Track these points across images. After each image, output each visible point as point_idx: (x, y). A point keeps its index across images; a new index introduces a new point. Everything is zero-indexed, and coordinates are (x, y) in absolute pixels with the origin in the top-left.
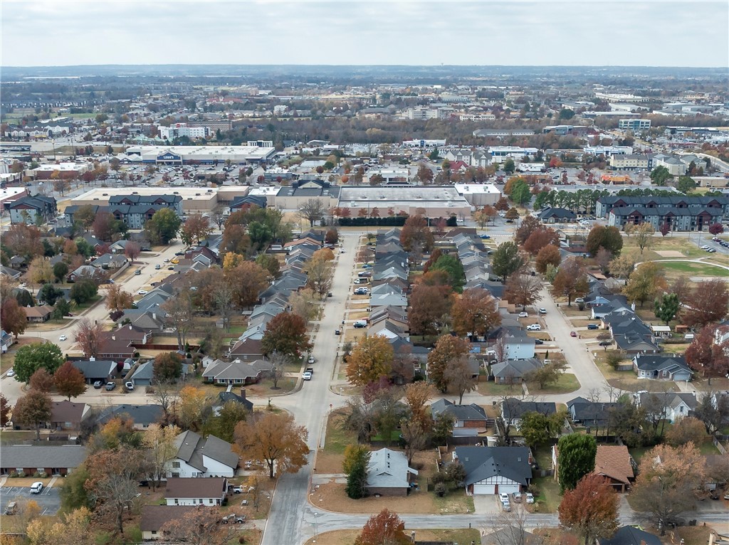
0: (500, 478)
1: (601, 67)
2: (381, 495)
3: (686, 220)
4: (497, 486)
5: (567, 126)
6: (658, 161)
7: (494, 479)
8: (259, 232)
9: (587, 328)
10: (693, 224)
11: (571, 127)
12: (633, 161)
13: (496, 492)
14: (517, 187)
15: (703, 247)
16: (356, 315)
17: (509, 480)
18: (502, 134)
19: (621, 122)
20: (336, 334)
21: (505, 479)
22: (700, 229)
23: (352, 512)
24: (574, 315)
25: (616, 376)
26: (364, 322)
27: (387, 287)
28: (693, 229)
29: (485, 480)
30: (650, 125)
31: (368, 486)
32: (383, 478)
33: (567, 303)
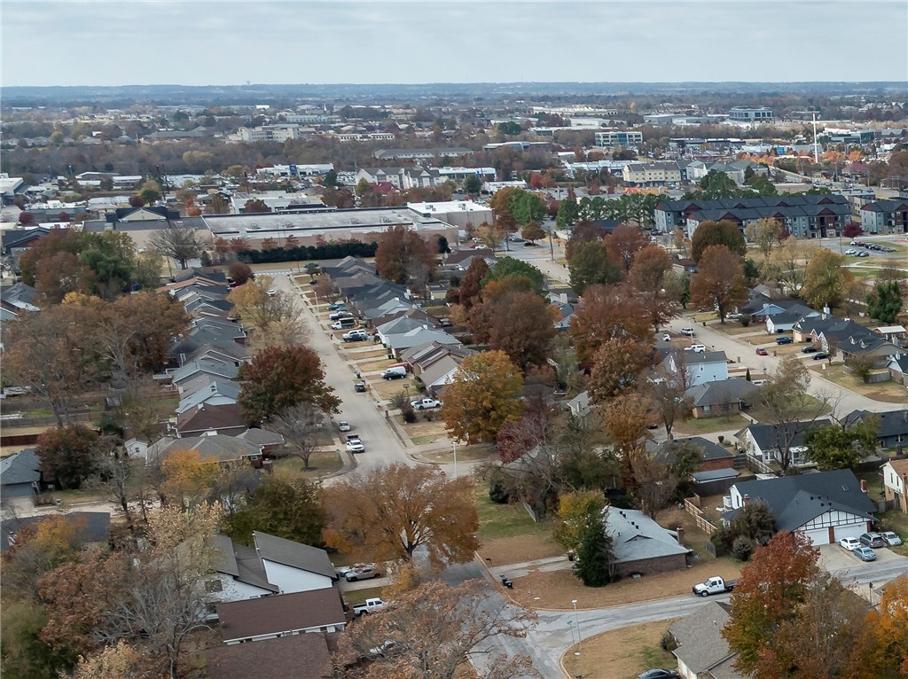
0: (834, 516)
1: (509, 84)
2: (642, 575)
3: (802, 223)
4: (831, 529)
5: (521, 143)
6: (696, 170)
7: (826, 518)
8: (105, 267)
9: (776, 344)
10: (812, 228)
11: (526, 143)
12: (658, 172)
13: (832, 540)
14: (517, 200)
15: (848, 252)
16: (374, 365)
17: (850, 516)
18: (421, 156)
19: (599, 137)
20: (359, 391)
21: (843, 516)
22: (824, 235)
23: (609, 604)
24: (741, 333)
25: (874, 389)
26: (401, 370)
27: (409, 322)
28: (813, 236)
29: (812, 522)
30: (641, 138)
31: (616, 562)
32: (637, 545)
33: (720, 321)
